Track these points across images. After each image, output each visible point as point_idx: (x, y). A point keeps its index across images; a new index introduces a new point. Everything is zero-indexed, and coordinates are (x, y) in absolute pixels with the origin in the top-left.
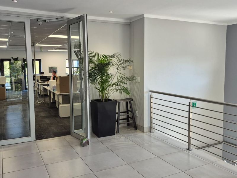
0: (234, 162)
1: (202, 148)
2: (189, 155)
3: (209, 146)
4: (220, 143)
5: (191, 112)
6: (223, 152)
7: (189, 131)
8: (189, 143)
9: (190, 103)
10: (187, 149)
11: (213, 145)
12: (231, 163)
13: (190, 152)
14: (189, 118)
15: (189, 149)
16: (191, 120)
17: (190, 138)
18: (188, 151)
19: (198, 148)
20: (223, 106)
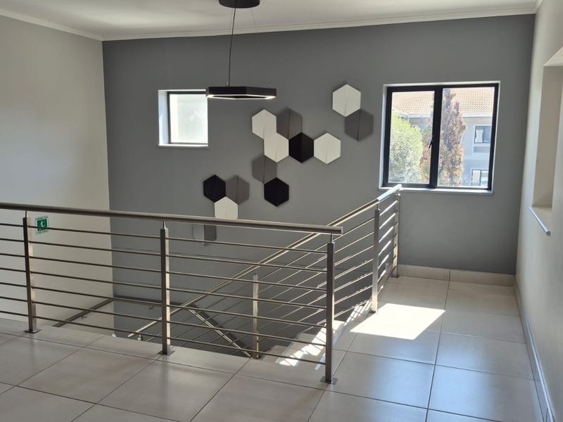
0: (137, 333)
1: (71, 321)
2: (32, 344)
3: (85, 312)
4: (109, 300)
5: (30, 242)
6: (115, 318)
7: (29, 286)
8: (32, 316)
9: (25, 220)
10: (26, 332)
11: (95, 309)
12: (131, 338)
13: (35, 336)
14: (27, 257)
15: (31, 331)
16: (30, 260)
17: (34, 302)
18: (28, 335)
19: (61, 323)
20: (107, 219)
